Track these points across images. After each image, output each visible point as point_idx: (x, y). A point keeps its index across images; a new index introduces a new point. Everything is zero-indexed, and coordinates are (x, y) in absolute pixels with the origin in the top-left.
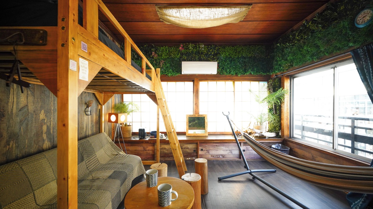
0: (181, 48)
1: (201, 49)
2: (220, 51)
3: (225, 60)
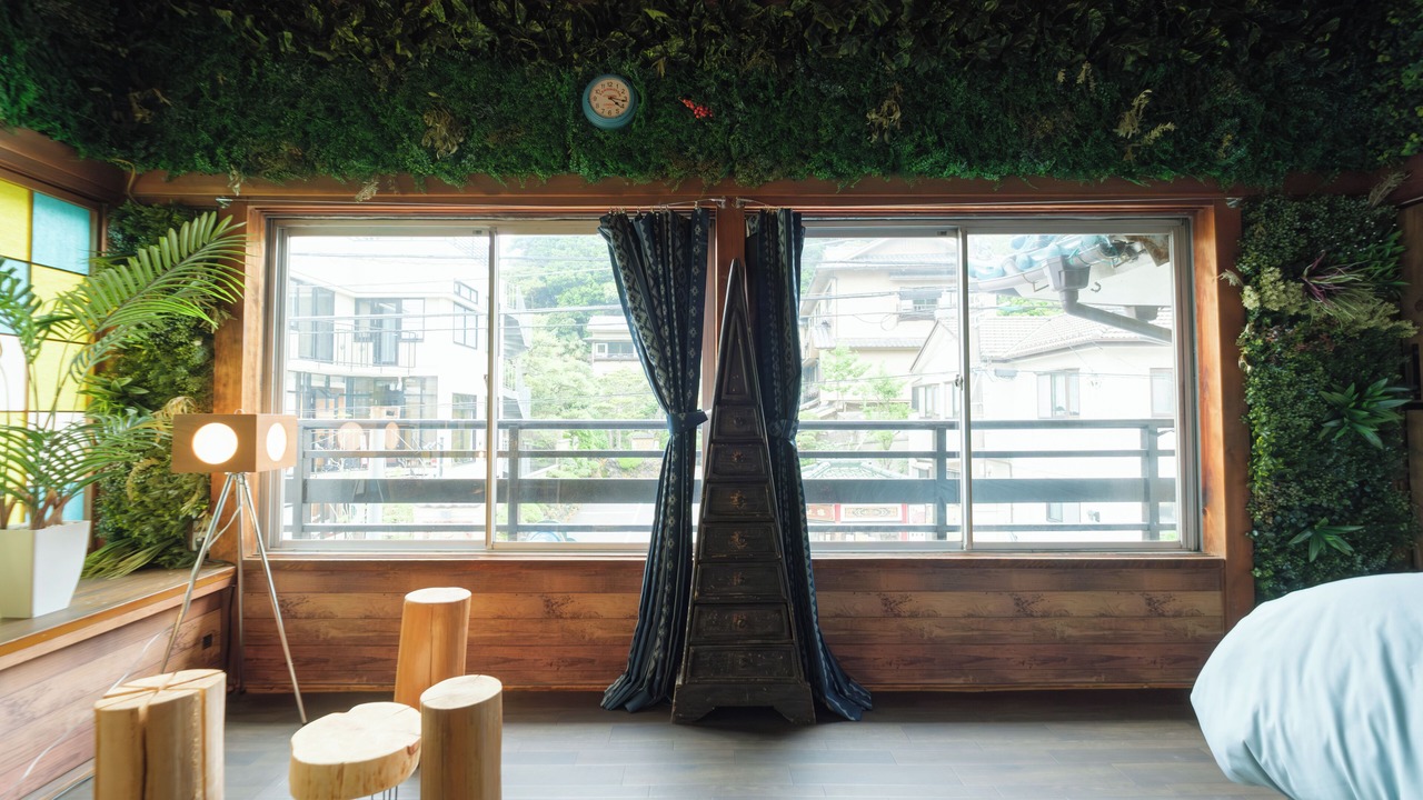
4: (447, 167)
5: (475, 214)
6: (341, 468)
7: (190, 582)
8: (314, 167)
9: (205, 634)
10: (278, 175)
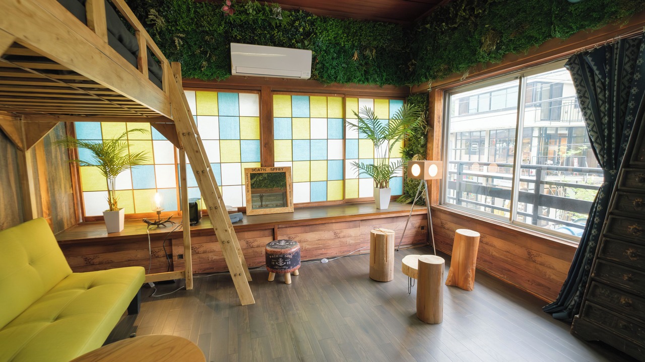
0: (227, 8)
1: (275, 16)
2: (317, 29)
3: (326, 49)
4: (493, 56)
5: (512, 71)
6: (559, 175)
7: (411, 210)
8: (452, 71)
9: (422, 225)
10: (442, 77)
